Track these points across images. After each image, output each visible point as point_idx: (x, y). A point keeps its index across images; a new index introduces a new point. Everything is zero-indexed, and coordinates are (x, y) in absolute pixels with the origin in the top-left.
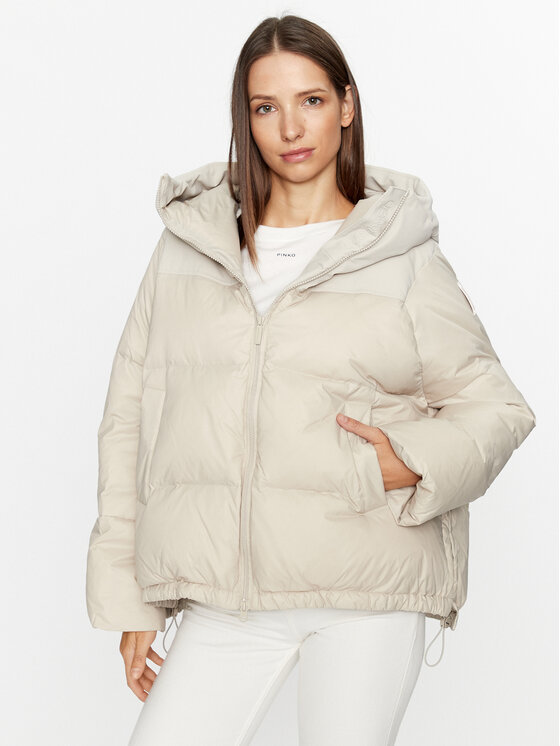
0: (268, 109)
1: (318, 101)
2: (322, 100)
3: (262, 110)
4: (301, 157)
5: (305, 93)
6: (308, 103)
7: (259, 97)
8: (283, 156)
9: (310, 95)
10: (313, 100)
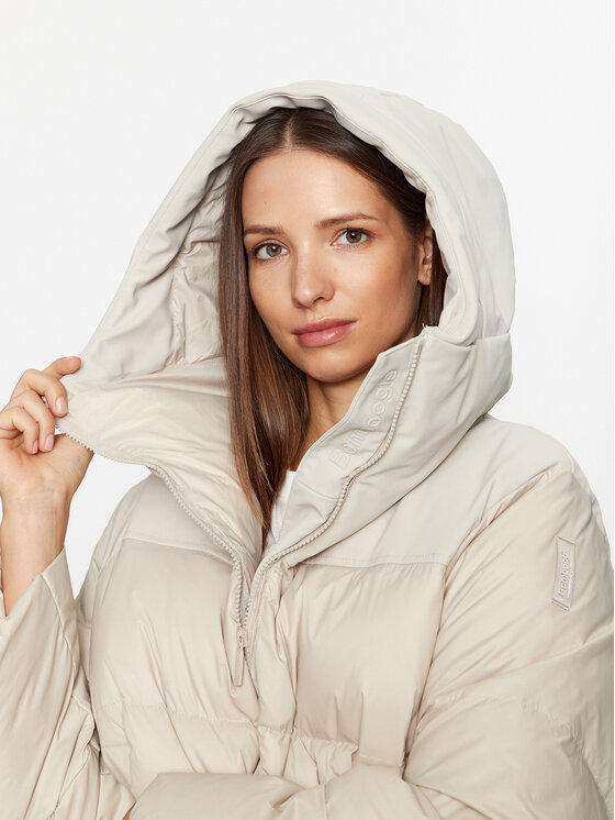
0: (275, 250)
1: (364, 237)
2: (369, 234)
3: (263, 253)
4: (328, 336)
5: (334, 221)
6: (344, 239)
7: (256, 230)
8: (298, 333)
9: (345, 225)
10: (355, 234)
